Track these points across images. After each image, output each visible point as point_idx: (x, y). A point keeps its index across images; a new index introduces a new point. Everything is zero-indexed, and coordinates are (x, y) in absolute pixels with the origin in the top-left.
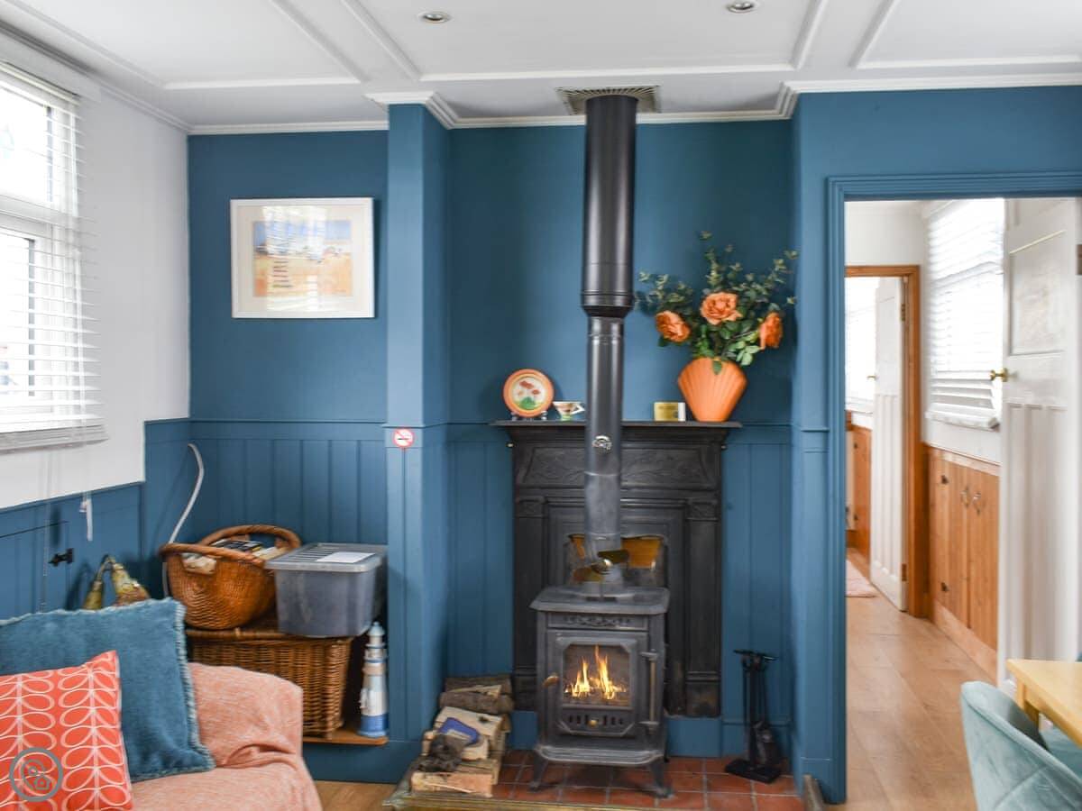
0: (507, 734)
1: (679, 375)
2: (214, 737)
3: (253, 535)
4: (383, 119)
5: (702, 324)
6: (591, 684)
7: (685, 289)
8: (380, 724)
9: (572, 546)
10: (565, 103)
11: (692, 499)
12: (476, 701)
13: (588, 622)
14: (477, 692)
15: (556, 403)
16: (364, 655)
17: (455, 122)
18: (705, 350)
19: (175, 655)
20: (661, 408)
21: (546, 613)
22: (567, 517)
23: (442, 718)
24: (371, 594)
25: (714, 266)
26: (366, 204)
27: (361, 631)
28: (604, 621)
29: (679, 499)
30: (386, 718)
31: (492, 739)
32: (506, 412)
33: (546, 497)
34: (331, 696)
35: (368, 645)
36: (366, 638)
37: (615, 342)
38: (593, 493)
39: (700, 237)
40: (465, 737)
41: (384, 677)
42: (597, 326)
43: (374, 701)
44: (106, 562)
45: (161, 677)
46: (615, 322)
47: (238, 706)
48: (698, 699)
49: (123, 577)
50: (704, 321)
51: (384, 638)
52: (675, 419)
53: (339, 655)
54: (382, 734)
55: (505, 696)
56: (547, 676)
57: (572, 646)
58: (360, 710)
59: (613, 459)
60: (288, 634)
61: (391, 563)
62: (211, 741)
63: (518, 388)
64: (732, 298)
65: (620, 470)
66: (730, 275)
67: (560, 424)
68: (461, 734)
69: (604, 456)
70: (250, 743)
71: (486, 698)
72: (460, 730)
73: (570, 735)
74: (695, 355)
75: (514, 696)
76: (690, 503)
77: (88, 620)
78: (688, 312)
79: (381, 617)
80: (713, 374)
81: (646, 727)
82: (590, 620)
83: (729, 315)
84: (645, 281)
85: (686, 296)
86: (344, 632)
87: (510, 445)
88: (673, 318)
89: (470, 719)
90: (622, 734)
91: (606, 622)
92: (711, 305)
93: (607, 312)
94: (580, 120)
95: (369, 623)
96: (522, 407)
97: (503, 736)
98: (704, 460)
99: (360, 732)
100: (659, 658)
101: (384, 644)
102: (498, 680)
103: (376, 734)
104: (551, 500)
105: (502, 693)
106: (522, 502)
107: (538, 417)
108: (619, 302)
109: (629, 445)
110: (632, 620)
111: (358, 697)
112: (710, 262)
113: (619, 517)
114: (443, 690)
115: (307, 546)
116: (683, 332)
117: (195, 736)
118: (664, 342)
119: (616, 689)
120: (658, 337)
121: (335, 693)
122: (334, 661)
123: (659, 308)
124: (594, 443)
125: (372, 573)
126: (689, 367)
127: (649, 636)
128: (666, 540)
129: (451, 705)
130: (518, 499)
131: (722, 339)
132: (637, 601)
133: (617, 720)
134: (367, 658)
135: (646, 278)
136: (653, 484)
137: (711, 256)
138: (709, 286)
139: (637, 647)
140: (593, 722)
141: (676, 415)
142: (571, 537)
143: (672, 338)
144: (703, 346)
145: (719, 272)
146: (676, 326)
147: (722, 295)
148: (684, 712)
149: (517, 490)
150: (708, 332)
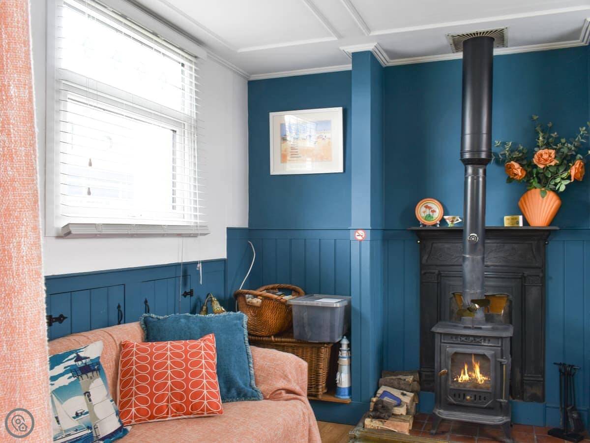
0: (416, 404)
1: (519, 200)
2: (263, 383)
3: (280, 289)
4: (348, 63)
5: (533, 168)
6: (470, 376)
7: (523, 149)
8: (347, 392)
9: (454, 299)
10: (451, 44)
11: (526, 273)
12: (399, 384)
13: (466, 340)
14: (400, 379)
15: (446, 217)
16: (339, 354)
17: (387, 62)
18: (535, 184)
19: (243, 340)
20: (508, 219)
21: (441, 334)
22: (451, 283)
23: (380, 391)
24: (342, 320)
25: (541, 135)
26: (339, 111)
27: (337, 340)
28: (475, 340)
29: (520, 273)
30: (350, 389)
31: (408, 405)
32: (417, 222)
33: (439, 271)
34: (321, 375)
35: (341, 349)
36: (339, 344)
37: (481, 179)
38: (467, 267)
39: (532, 118)
40: (394, 402)
41: (349, 366)
42: (470, 170)
43: (344, 379)
44: (209, 297)
45: (236, 350)
46: (481, 168)
47: (275, 369)
48: (530, 391)
49: (217, 304)
50: (536, 166)
51: (349, 346)
52: (516, 225)
53: (325, 353)
54: (348, 397)
55: (416, 382)
56: (440, 371)
57: (456, 353)
58: (336, 383)
59: (480, 247)
60: (298, 340)
61: (353, 304)
62: (261, 386)
63: (423, 209)
64: (553, 152)
65: (484, 254)
66: (551, 140)
67: (449, 228)
68: (391, 400)
69: (474, 245)
70: (281, 388)
71: (405, 382)
72: (390, 398)
73: (454, 404)
74: (529, 188)
75: (420, 382)
76: (525, 275)
77: (201, 320)
78: (525, 162)
79: (348, 334)
80: (541, 198)
81: (501, 403)
82: (466, 339)
83: (551, 162)
84: (497, 146)
85: (523, 153)
86: (328, 340)
87: (419, 242)
88: (516, 165)
89: (396, 393)
90: (485, 406)
91: (476, 340)
92: (540, 156)
93: (476, 162)
94: (459, 56)
95: (341, 336)
96: (425, 219)
97: (414, 404)
98: (534, 250)
99: (336, 396)
100: (508, 363)
101: (349, 349)
102: (411, 373)
103: (345, 397)
104: (442, 272)
105: (414, 380)
106: (425, 273)
107: (435, 225)
108: (483, 156)
109: (488, 241)
110: (492, 340)
111: (335, 377)
112: (538, 133)
113: (483, 282)
114: (381, 377)
115: (307, 296)
116: (522, 174)
117: (253, 382)
118: (510, 180)
119: (485, 378)
120: (506, 178)
121: (323, 373)
122: (323, 356)
123: (506, 161)
124: (468, 238)
125: (343, 308)
126: (525, 195)
127: (502, 349)
128: (511, 297)
129: (385, 385)
130: (423, 272)
131: (547, 178)
132: (493, 329)
133: (482, 397)
134: (340, 355)
135: (498, 144)
136: (503, 264)
137: (538, 129)
138: (538, 146)
139: (495, 356)
140: (468, 397)
141: (518, 223)
142: (453, 294)
143: (515, 177)
144: (535, 183)
145: (544, 138)
146: (518, 169)
147: (546, 150)
148: (522, 398)
149: (422, 266)
150: (538, 173)
